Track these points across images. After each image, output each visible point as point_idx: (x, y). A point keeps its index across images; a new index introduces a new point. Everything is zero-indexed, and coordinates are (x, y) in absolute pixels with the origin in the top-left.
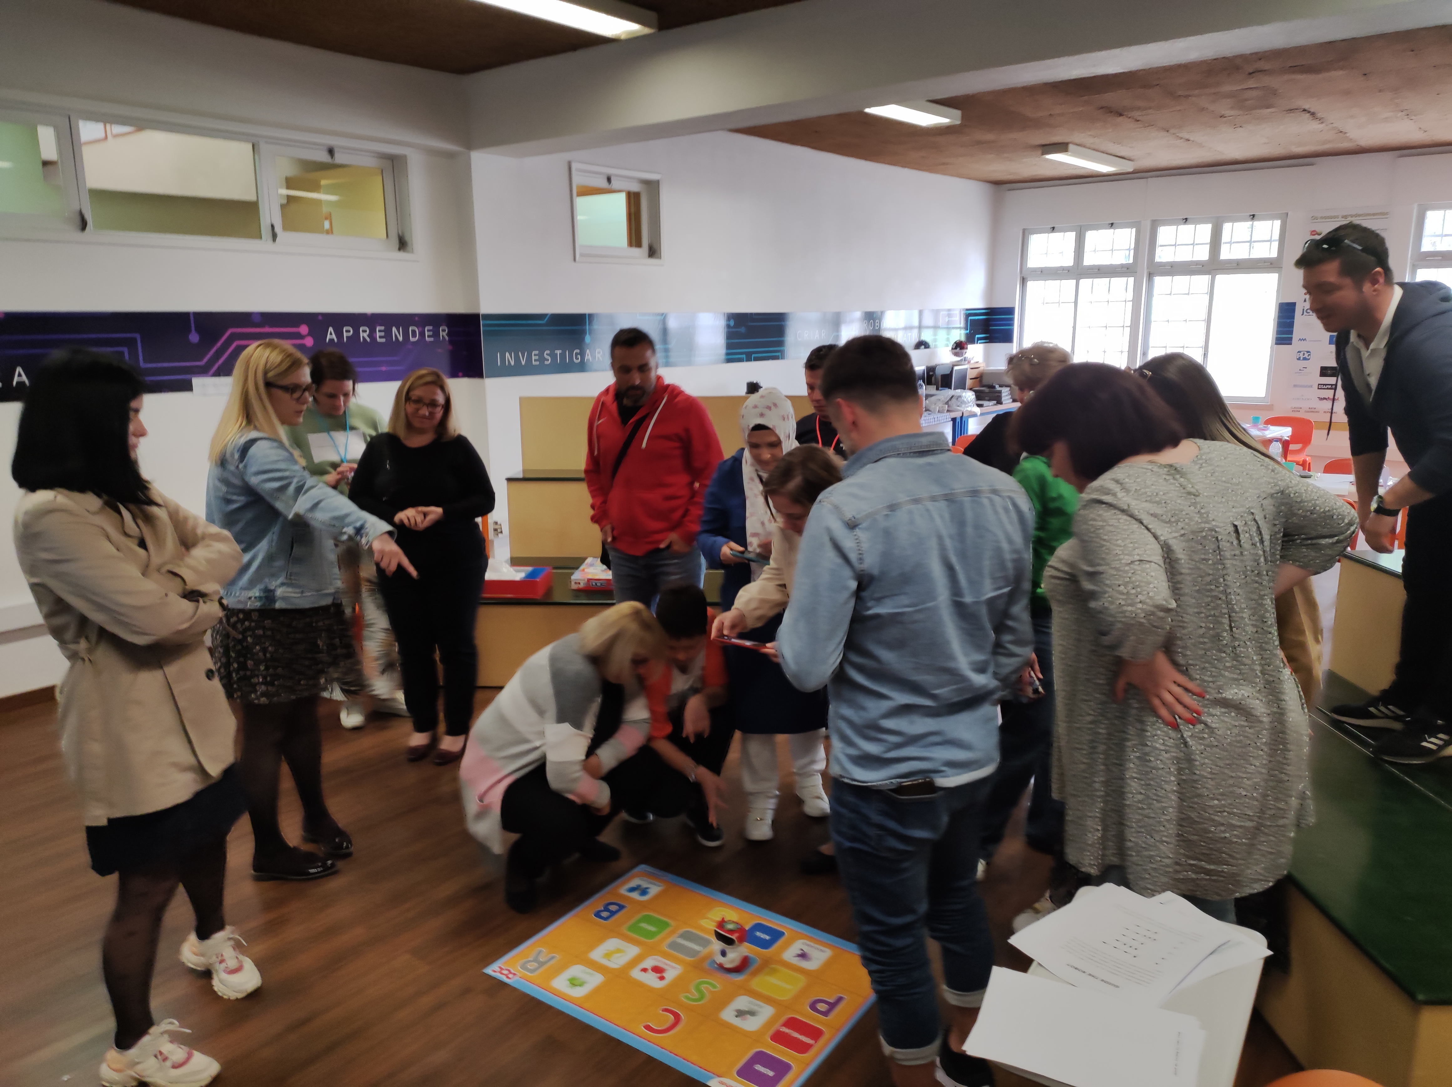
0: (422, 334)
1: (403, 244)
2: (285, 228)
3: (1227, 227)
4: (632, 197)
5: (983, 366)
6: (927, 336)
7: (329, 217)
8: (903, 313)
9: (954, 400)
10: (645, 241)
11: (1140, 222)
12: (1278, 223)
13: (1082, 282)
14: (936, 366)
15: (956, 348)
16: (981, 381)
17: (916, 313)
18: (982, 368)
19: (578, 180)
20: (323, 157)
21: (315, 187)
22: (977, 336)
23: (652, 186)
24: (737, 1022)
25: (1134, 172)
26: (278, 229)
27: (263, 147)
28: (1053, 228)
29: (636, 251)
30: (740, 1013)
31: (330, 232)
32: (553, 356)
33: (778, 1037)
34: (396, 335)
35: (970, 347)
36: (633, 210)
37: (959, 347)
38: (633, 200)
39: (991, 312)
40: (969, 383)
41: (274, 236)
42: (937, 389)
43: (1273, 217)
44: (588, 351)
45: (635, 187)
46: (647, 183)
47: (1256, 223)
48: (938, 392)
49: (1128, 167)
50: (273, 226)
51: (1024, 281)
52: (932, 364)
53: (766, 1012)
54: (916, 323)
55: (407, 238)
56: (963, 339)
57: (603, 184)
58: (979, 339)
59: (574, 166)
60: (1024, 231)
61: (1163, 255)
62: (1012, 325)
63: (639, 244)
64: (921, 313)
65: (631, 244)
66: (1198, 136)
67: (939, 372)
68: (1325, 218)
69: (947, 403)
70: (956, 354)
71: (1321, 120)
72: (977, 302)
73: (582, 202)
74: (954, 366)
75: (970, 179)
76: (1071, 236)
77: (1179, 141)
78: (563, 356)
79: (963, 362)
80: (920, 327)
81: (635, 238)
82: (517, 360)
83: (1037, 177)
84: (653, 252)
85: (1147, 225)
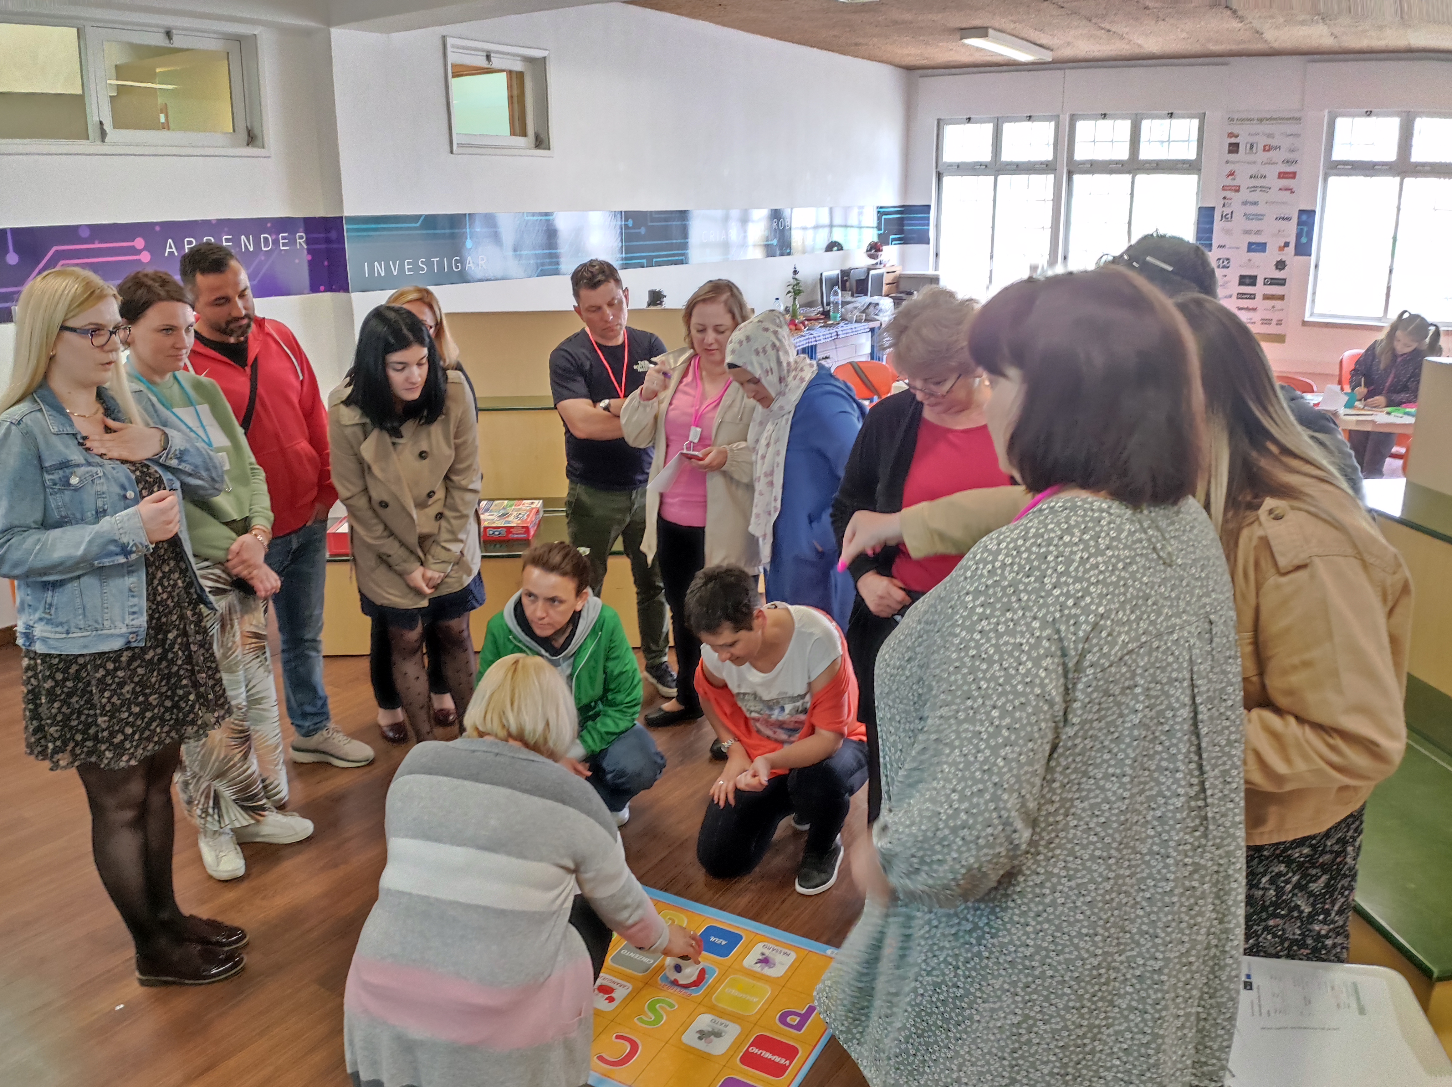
0: (276, 242)
1: (252, 138)
2: (116, 125)
3: (1146, 124)
4: (514, 76)
5: (899, 270)
6: (838, 236)
7: (165, 110)
8: (812, 210)
9: (871, 308)
10: (531, 130)
11: (1058, 116)
12: (1195, 122)
13: (1001, 178)
14: (851, 269)
15: (870, 250)
16: (897, 287)
17: (826, 210)
18: (898, 273)
19: (453, 58)
20: (158, 40)
21: (151, 77)
22: (892, 237)
23: (539, 65)
24: (701, 1045)
25: (1053, 62)
26: (108, 126)
27: (90, 32)
28: (969, 119)
29: (520, 141)
30: (703, 1035)
31: (166, 126)
32: (429, 264)
33: (748, 1060)
34: (245, 245)
35: (885, 248)
36: (515, 93)
37: (874, 249)
38: (516, 79)
39: (906, 210)
40: (885, 288)
41: (103, 134)
42: (852, 296)
43: (1191, 117)
44: (469, 258)
45: (518, 66)
46: (530, 60)
47: (1175, 122)
48: (854, 299)
49: (1047, 56)
50: (101, 123)
51: (939, 176)
52: (846, 267)
53: (732, 1031)
54: (827, 221)
55: (257, 131)
56: (876, 240)
57: (482, 62)
58: (894, 240)
59: (450, 41)
60: (939, 121)
61: (1081, 154)
62: (928, 225)
63: (524, 134)
64: (831, 210)
65: (513, 133)
66: (1120, 28)
67: (855, 276)
68: (1242, 120)
69: (863, 312)
70: (872, 257)
71: (1241, 19)
72: (891, 199)
73: (456, 84)
74: (869, 270)
75: (881, 62)
76: (989, 128)
77: (1100, 33)
78: (440, 264)
79: (878, 266)
80: (831, 226)
81: (518, 127)
82: (388, 269)
83: (952, 64)
84: (541, 142)
85: (1066, 118)
